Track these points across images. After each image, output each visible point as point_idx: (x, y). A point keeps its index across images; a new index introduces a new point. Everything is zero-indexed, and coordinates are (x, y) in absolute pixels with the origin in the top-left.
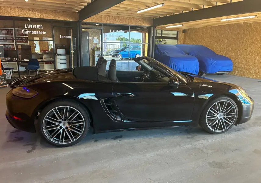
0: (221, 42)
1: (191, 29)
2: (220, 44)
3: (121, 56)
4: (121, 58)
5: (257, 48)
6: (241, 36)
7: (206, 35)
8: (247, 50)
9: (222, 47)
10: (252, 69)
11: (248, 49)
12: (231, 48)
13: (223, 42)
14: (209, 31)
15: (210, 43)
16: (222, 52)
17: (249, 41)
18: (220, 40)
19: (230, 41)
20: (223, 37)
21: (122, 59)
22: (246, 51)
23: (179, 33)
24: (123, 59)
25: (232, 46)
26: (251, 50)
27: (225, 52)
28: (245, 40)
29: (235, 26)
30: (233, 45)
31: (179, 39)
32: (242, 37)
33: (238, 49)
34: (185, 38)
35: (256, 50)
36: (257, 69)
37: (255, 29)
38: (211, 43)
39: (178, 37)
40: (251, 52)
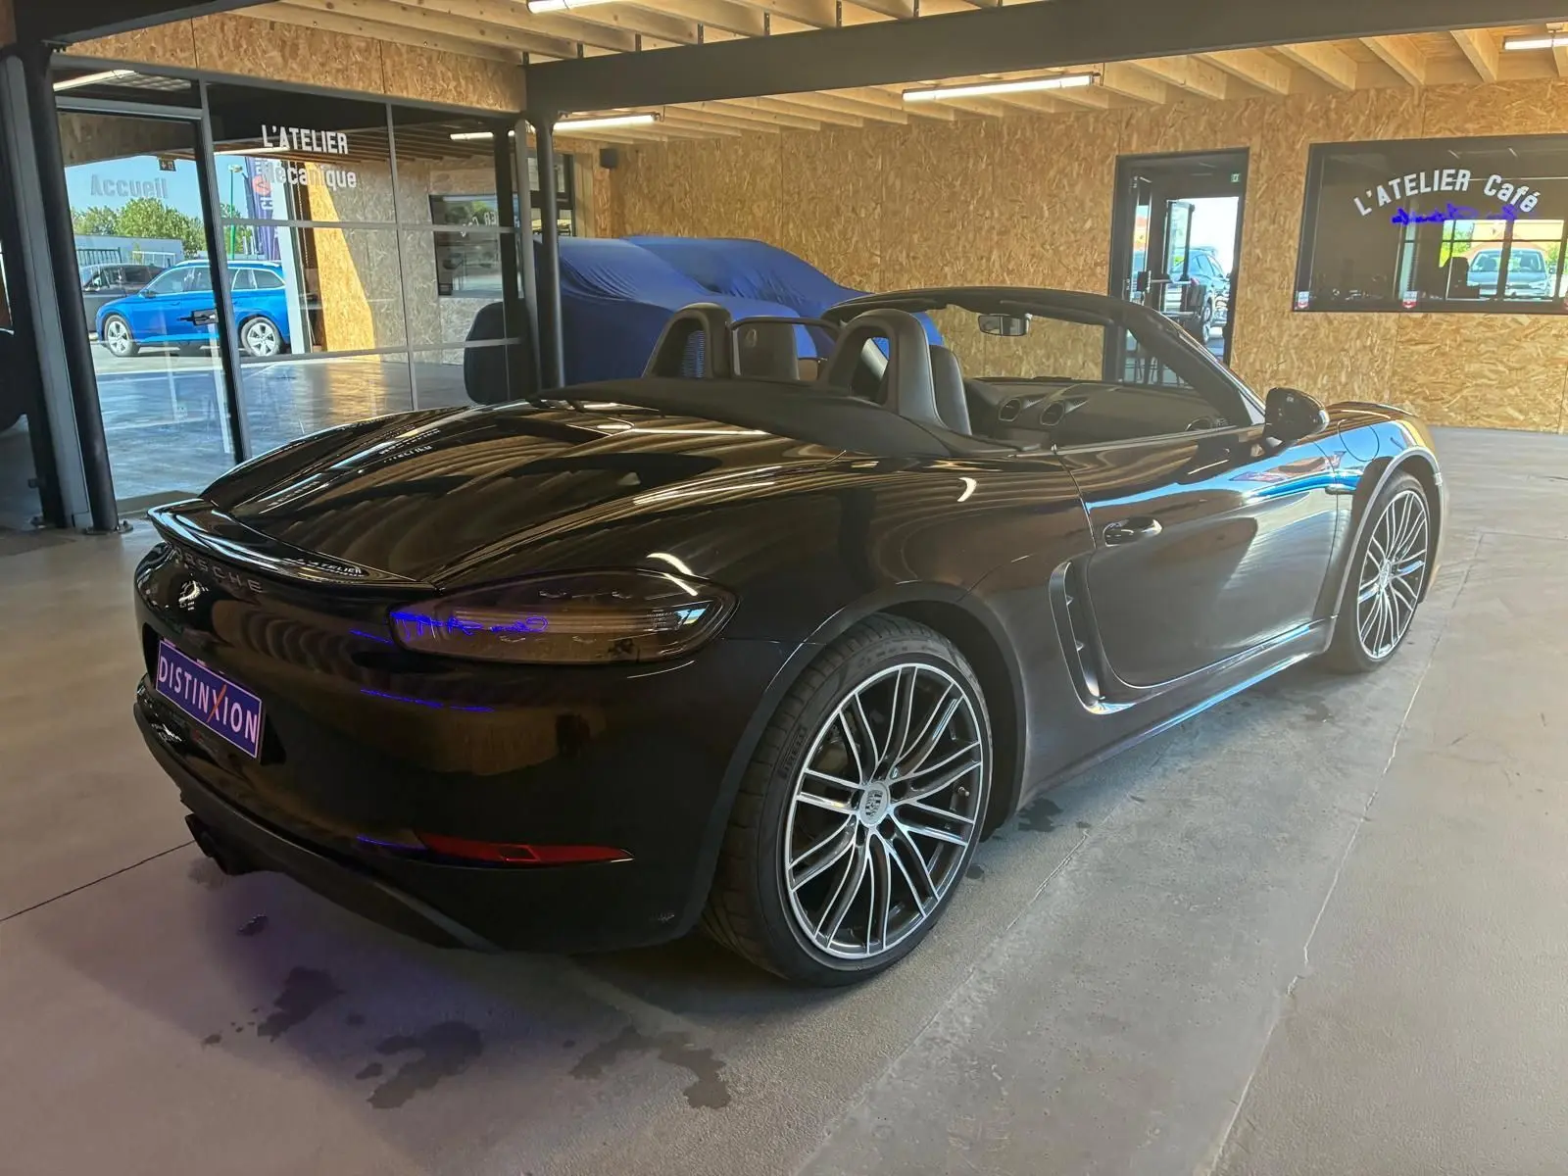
0: (848, 221)
1: (656, 143)
2: (840, 232)
3: (123, 330)
4: (127, 343)
5: (1038, 248)
6: (951, 186)
7: (753, 183)
8: (989, 259)
9: (856, 250)
10: (1021, 359)
11: (994, 256)
12: (908, 256)
13: (859, 219)
14: (770, 159)
15: (785, 224)
16: (858, 279)
17: (996, 215)
18: (843, 208)
19: (895, 213)
20: (856, 192)
21: (134, 353)
22: (988, 267)
23: (577, 168)
24: (142, 350)
25: (911, 240)
26: (1009, 261)
27: (875, 277)
28: (976, 209)
29: (915, 132)
30: (916, 237)
31: (585, 209)
32: (958, 188)
33: (944, 255)
34: (618, 199)
35: (1033, 256)
36: (1048, 359)
37: (1018, 150)
38: (791, 226)
39: (578, 194)
40: (1010, 272)
